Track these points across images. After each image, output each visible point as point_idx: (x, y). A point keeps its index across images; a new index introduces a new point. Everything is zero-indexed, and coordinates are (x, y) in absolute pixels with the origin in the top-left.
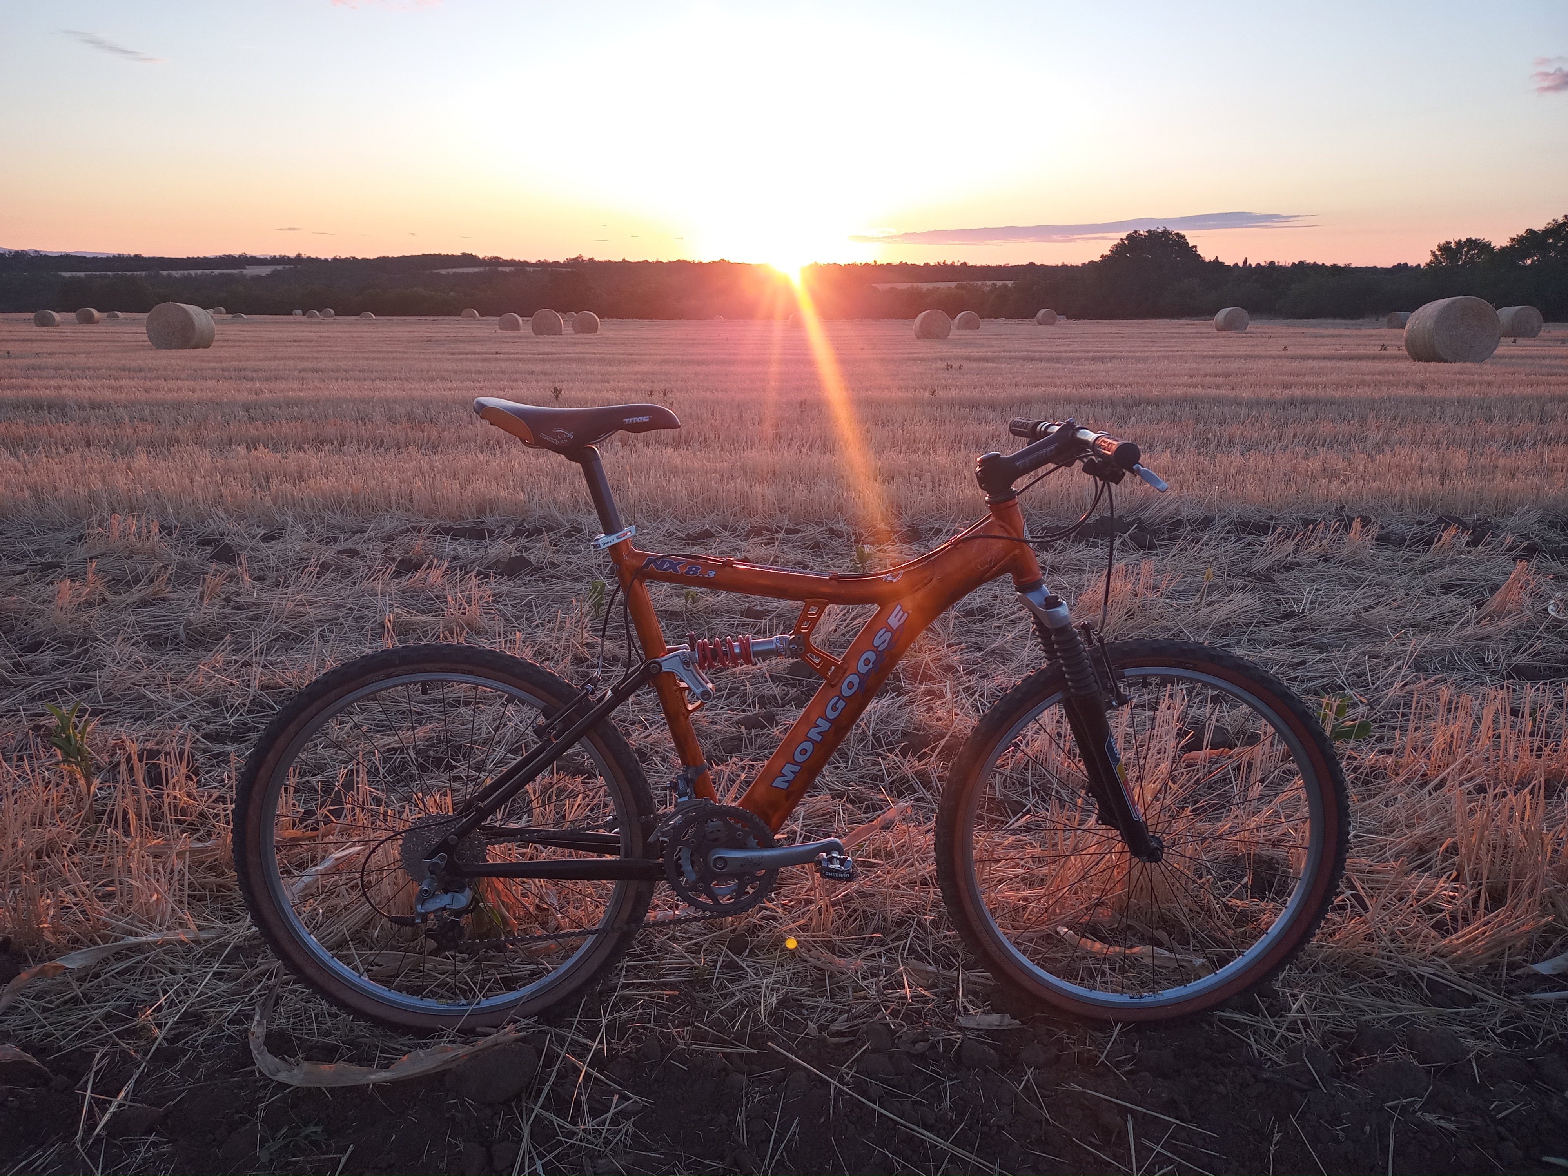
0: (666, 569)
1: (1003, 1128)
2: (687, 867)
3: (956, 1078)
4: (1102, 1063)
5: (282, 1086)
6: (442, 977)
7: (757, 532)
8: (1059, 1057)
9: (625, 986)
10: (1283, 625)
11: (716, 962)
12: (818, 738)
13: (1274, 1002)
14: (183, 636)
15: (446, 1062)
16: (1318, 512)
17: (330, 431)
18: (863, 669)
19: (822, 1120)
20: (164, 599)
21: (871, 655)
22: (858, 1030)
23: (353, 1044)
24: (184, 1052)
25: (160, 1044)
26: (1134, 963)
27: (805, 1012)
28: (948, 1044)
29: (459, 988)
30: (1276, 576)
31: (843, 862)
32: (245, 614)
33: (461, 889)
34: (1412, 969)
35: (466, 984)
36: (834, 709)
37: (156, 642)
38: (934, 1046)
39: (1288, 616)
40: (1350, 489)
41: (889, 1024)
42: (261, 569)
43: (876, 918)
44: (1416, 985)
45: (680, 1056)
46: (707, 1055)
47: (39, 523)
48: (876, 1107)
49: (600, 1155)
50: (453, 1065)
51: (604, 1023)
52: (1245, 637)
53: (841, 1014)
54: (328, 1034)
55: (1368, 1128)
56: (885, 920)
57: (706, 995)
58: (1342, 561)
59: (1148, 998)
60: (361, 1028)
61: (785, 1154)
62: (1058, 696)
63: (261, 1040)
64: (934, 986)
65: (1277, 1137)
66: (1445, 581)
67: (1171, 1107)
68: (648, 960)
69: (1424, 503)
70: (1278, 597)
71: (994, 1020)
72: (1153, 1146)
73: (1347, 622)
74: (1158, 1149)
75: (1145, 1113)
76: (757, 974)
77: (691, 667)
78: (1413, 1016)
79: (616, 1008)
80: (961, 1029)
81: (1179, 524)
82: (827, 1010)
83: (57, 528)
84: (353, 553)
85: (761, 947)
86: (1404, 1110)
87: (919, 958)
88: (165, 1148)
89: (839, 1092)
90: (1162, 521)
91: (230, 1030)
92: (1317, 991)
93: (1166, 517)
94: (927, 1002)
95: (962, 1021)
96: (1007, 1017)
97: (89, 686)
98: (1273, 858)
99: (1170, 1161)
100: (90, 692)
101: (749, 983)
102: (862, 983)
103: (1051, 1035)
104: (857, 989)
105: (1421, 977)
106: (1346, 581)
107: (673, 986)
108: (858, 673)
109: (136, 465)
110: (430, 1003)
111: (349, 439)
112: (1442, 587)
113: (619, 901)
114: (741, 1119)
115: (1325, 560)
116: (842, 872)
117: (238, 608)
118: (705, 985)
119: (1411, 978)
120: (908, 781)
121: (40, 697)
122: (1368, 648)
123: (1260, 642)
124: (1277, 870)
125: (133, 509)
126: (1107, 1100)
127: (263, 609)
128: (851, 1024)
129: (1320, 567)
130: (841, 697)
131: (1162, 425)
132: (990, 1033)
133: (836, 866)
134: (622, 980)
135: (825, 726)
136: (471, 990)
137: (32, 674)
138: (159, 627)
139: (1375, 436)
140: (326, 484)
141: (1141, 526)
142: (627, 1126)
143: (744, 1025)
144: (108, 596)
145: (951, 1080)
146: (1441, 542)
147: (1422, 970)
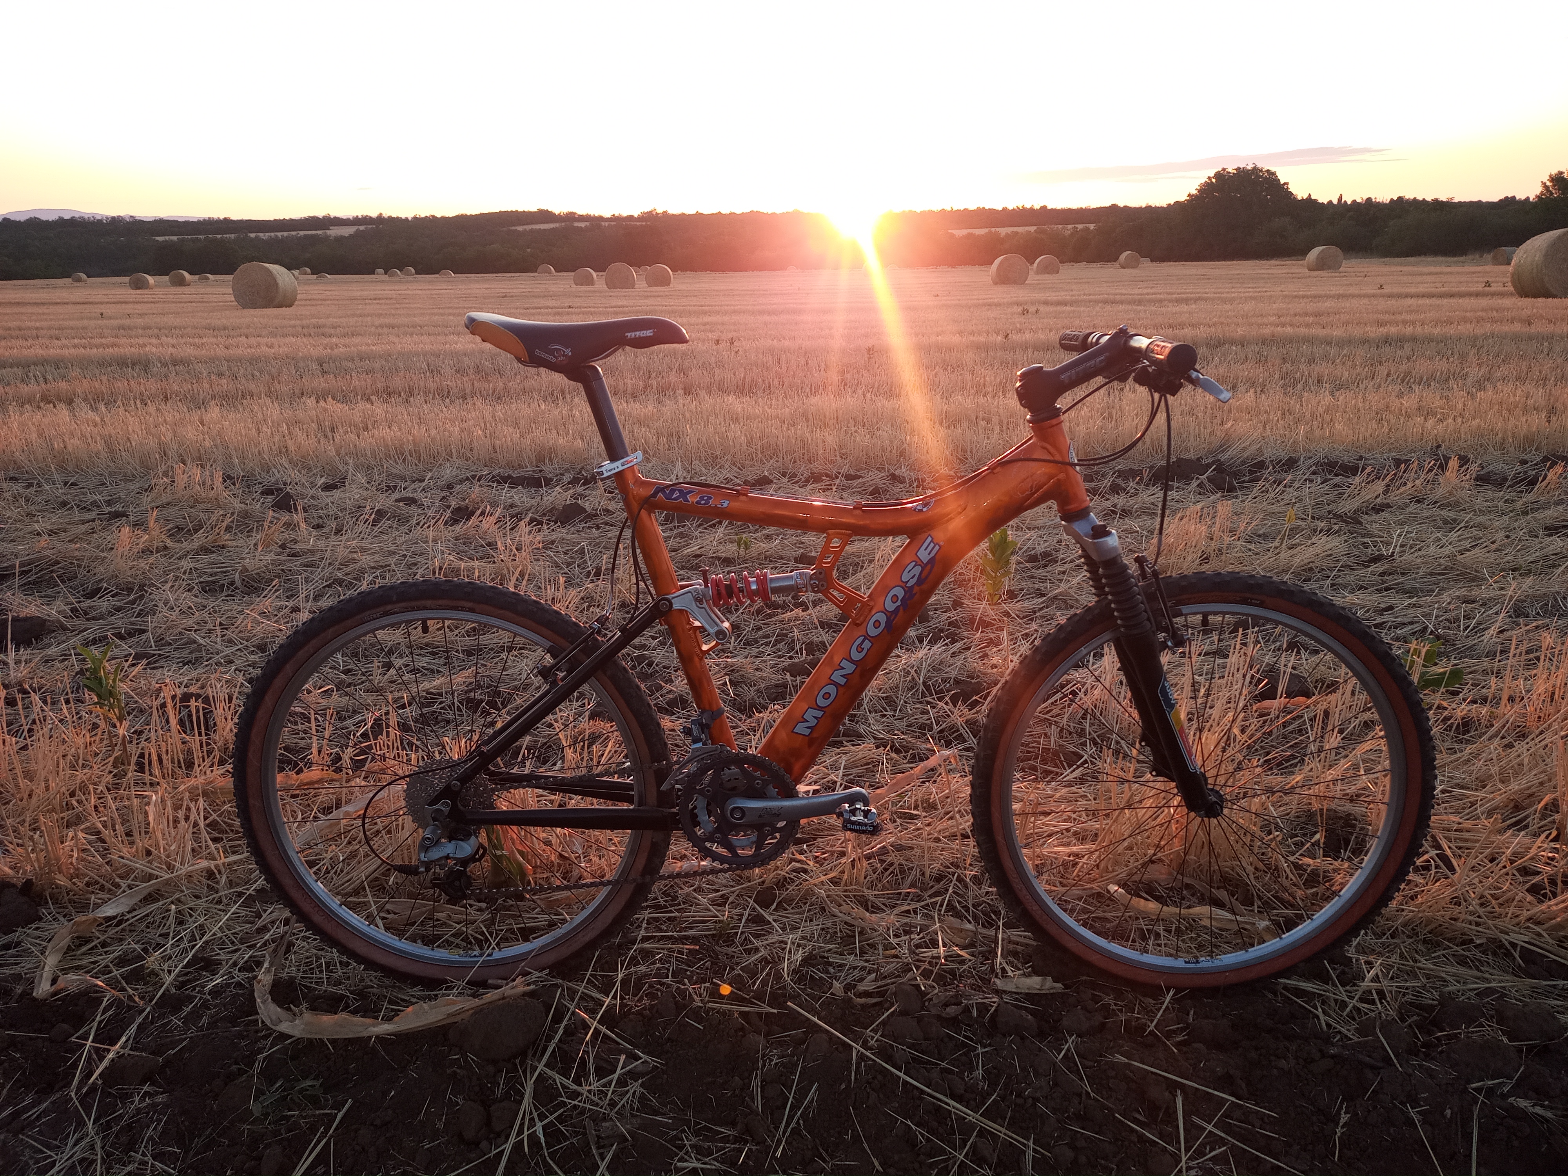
0: (675, 499)
1: (1038, 1100)
2: (703, 817)
3: (990, 1045)
4: (1152, 1033)
5: (283, 1036)
6: (458, 926)
7: (815, 478)
8: (1103, 1025)
9: (645, 939)
10: (1370, 569)
11: (742, 915)
12: (842, 681)
13: (1346, 969)
14: (238, 583)
15: (450, 1015)
16: (1411, 451)
17: (397, 382)
18: (890, 606)
19: (843, 1086)
20: (223, 547)
21: (900, 592)
22: (887, 991)
23: (362, 994)
24: (191, 999)
25: (167, 990)
26: (1192, 924)
27: (831, 970)
28: (983, 1008)
29: (475, 938)
30: (1364, 518)
31: (866, 813)
32: (301, 560)
33: (466, 837)
34: (1503, 937)
35: (483, 933)
36: (860, 649)
37: (210, 588)
38: (967, 1010)
39: (1376, 559)
40: (1447, 427)
41: (919, 985)
42: (321, 517)
43: (913, 872)
44: (1508, 954)
45: (696, 1014)
46: (724, 1013)
47: (111, 474)
48: (901, 1075)
49: (605, 1117)
50: (458, 1019)
51: (620, 976)
52: (1329, 582)
53: (869, 973)
54: (338, 983)
55: (1448, 1112)
56: (923, 874)
57: (730, 950)
58: (1436, 502)
59: (1205, 963)
60: (372, 979)
61: (801, 1122)
62: (1107, 636)
63: (268, 988)
64: (972, 945)
65: (1344, 1118)
66: (1549, 522)
67: (1226, 1082)
68: (671, 912)
69: (1528, 441)
70: (1365, 540)
71: (1034, 983)
72: (1205, 1125)
73: (1440, 565)
74: (1210, 1128)
75: (1197, 1089)
76: (784, 929)
77: (705, 605)
78: (1504, 988)
79: (634, 961)
80: (998, 992)
81: (1261, 465)
82: (855, 968)
83: (129, 479)
84: (410, 501)
85: (789, 901)
86: (1490, 1092)
87: (958, 915)
88: (160, 1099)
89: (861, 1057)
90: (1244, 462)
91: (239, 976)
92: (1395, 958)
93: (1247, 458)
94: (963, 962)
95: (999, 983)
96: (1049, 982)
97: (144, 631)
98: (1350, 814)
99: (1222, 1142)
100: (144, 637)
101: (774, 938)
102: (893, 941)
103: (1096, 999)
104: (888, 946)
105: (1514, 945)
106: (1440, 523)
107: (695, 940)
108: (885, 611)
109: (207, 418)
110: (441, 954)
111: (416, 392)
112: (1546, 528)
113: (633, 851)
114: (756, 1082)
115: (1418, 501)
116: (866, 825)
117: (293, 555)
118: (729, 940)
119: (1502, 946)
120: (958, 730)
121: (94, 642)
122: (1463, 592)
123: (1345, 587)
124: (1354, 826)
125: (202, 460)
126: (1152, 1073)
127: (317, 557)
128: (880, 983)
129: (1412, 508)
130: (867, 637)
131: (1247, 365)
132: (1029, 997)
133: (859, 818)
134: (643, 933)
135: (849, 668)
136: (487, 940)
137: (88, 620)
138: (216, 574)
139: (1475, 373)
140: (386, 434)
141: (1220, 468)
142: (635, 1087)
143: (764, 983)
144: (169, 543)
145: (984, 1046)
146: (1546, 481)
147: (1514, 937)
